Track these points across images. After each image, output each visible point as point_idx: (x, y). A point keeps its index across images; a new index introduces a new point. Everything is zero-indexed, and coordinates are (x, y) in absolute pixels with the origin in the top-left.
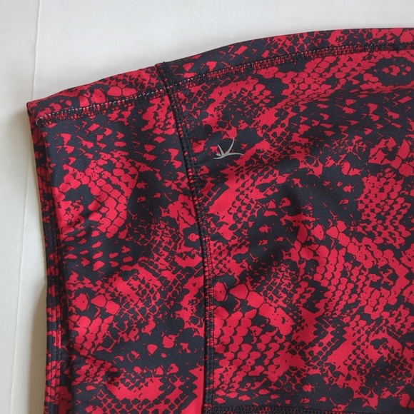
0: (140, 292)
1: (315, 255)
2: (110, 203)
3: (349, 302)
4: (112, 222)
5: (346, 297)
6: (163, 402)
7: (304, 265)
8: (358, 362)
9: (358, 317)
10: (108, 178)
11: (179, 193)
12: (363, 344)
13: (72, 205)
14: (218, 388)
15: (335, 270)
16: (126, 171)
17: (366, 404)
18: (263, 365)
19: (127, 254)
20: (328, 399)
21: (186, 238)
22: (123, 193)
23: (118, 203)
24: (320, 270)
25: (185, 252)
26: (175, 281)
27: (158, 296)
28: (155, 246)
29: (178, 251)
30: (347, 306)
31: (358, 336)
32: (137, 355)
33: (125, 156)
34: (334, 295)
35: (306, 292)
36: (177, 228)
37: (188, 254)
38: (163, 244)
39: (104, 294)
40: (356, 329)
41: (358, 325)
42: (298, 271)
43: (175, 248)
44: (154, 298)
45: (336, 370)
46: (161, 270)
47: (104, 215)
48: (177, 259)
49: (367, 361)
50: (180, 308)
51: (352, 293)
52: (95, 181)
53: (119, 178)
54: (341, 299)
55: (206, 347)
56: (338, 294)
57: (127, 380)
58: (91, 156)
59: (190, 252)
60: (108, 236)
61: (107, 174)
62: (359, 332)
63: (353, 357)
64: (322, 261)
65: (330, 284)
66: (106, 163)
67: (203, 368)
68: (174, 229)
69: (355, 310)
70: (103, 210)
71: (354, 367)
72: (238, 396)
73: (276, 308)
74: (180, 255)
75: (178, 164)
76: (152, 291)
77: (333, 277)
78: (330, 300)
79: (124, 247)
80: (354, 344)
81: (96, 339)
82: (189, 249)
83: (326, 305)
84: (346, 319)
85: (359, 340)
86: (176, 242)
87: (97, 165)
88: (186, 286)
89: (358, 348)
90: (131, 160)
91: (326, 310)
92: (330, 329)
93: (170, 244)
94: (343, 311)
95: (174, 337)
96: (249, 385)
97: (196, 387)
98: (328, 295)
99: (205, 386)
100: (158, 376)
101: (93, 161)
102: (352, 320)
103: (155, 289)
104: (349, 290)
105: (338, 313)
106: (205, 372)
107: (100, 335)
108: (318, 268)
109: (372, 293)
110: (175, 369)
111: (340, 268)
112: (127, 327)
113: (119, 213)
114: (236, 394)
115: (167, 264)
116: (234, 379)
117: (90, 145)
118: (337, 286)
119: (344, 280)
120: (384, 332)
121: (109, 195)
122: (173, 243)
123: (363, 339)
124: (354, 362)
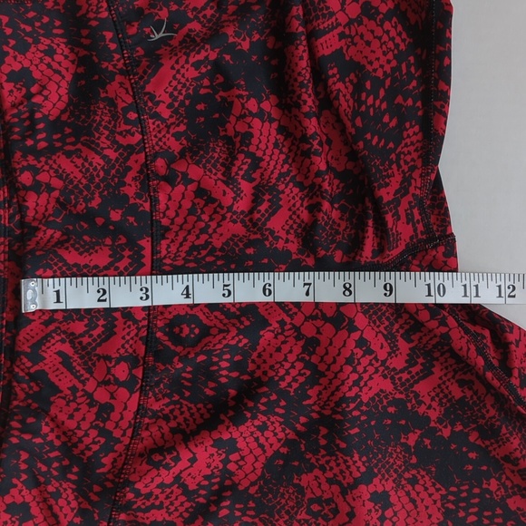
0: (84, 170)
1: (250, 127)
2: (52, 87)
3: (282, 171)
4: (54, 105)
5: (279, 167)
6: (112, 268)
7: (239, 138)
8: (295, 226)
9: (291, 185)
10: (49, 63)
11: (116, 73)
12: (298, 209)
13: (14, 87)
14: (165, 257)
15: (268, 141)
16: (66, 57)
17: (304, 263)
18: (207, 233)
19: (70, 135)
20: (269, 261)
21: (124, 117)
22: (63, 77)
23: (59, 87)
24: (255, 141)
25: (125, 131)
26: (117, 159)
27: (102, 174)
28: (95, 125)
29: (118, 130)
30: (281, 175)
31: (293, 202)
32: (86, 226)
33: (63, 43)
34: (269, 165)
35: (243, 164)
36: (116, 107)
37: (128, 132)
38: (103, 123)
39: (48, 171)
40: (291, 195)
41: (292, 192)
42: (234, 145)
43: (115, 126)
44: (98, 176)
45: (276, 234)
46: (102, 149)
47: (46, 98)
48: (118, 138)
49: (303, 225)
50: (124, 184)
51: (284, 163)
52: (36, 65)
53: (59, 63)
54: (275, 168)
55: (152, 220)
56: (273, 163)
57: (77, 246)
58: (30, 40)
59: (130, 130)
60: (51, 118)
61: (48, 59)
62: (293, 198)
63: (290, 222)
64: (256, 133)
65: (264, 154)
66: (47, 48)
67: (150, 239)
68: (113, 109)
69: (288, 179)
70: (45, 93)
71: (292, 231)
72: (185, 263)
73: (216, 181)
74: (120, 134)
75: (113, 46)
76: (95, 169)
77: (267, 148)
78: (266, 170)
79: (66, 129)
80: (290, 210)
81: (46, 210)
82: (129, 127)
83: (262, 174)
84: (281, 187)
85: (294, 205)
86: (116, 121)
87: (38, 50)
88: (128, 164)
89: (294, 213)
90: (69, 46)
91: (262, 179)
92: (267, 197)
93: (110, 123)
94: (278, 180)
95: (120, 212)
96: (195, 253)
97: (144, 256)
98: (263, 164)
99: (152, 255)
100: (107, 245)
101: (33, 46)
102: (286, 187)
103: (99, 168)
104: (281, 161)
105: (274, 181)
106: (152, 242)
107: (50, 207)
108: (252, 140)
109: (302, 162)
110: (123, 240)
111: (272, 140)
112: (74, 202)
113: (60, 97)
114: (183, 262)
115: (109, 143)
116: (180, 249)
117: (29, 29)
118: (271, 156)
119: (276, 151)
120: (317, 196)
121: (50, 79)
122: (113, 122)
123: (298, 205)
124: (291, 227)
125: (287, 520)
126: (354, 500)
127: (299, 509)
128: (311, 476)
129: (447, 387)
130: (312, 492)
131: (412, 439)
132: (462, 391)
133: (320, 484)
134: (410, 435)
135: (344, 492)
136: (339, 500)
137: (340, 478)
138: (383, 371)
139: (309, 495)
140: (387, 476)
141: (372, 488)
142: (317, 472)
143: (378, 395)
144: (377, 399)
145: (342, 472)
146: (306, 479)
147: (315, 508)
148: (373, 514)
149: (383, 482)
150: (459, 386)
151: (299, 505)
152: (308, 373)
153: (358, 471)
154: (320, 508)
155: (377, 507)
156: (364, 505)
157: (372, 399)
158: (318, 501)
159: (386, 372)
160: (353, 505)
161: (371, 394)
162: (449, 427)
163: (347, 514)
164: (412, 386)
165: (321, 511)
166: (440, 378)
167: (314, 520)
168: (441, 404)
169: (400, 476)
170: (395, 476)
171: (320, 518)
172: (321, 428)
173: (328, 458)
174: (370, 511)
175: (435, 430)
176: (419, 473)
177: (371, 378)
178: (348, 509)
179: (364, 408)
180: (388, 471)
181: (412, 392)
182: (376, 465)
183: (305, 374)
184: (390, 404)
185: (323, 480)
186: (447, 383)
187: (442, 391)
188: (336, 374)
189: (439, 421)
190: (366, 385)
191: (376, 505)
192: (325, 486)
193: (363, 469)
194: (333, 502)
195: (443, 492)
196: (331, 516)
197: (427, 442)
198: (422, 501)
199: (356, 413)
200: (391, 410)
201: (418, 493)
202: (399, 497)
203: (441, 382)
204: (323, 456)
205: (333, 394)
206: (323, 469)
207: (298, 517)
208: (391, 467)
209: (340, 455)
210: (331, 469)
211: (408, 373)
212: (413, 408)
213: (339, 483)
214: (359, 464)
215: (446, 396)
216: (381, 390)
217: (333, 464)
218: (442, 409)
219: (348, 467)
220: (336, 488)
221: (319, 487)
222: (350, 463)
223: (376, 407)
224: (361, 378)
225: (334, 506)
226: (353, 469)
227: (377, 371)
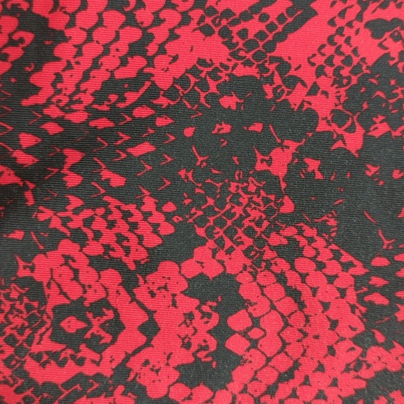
125: (11, 357)
126: (153, 294)
127: (35, 330)
128: (54, 258)
129: (348, 40)
130: (62, 293)
131: (280, 162)
132: (380, 45)
133: (76, 272)
134: (276, 153)
135: (129, 283)
136: (121, 300)
137: (119, 253)
138: (202, 19)
139: (55, 299)
140: (228, 243)
141: (191, 268)
142: (67, 247)
143: (193, 71)
144: (193, 80)
145: (120, 238)
146: (44, 266)
147: (71, 325)
148: (197, 321)
149: (221, 255)
150: (373, 36)
151: (34, 321)
152: (28, 37)
153: (155, 232)
154: (81, 325)
155: (205, 308)
156: (174, 304)
157: (183, 81)
158: (76, 309)
159: (208, 20)
160: (150, 307)
161: (178, 70)
162: (360, 131)
163: (143, 329)
164: (271, 46)
165: (85, 330)
166: (332, 22)
167: (70, 352)
168: (338, 80)
169: (260, 242)
170: (249, 242)
171: (83, 347)
172: (66, 152)
173: (87, 213)
174: (190, 316)
175: (329, 138)
176: (300, 232)
177: (173, 36)
178: (142, 318)
179: (163, 101)
180: (230, 233)
181: (272, 60)
182: (202, 221)
183: (21, 40)
184: (225, 89)
185: (82, 262)
186: (347, 32)
187: (338, 51)
188: (90, 32)
189: (338, 117)
190: (162, 50)
191: (203, 303)
192: (88, 275)
193: (166, 229)
194: (109, 306)
195: (359, 270)
196: (107, 338)
197: (313, 165)
198: (314, 291)
199: (142, 112)
200: (229, 102)
201: (303, 277)
202: (261, 287)
203: (333, 31)
204: (77, 211)
205: (86, 76)
206: (78, 237)
207: (35, 349)
208: (238, 223)
209: (113, 202)
210: (97, 235)
211: (261, 20)
212: (276, 96)
213: (118, 265)
214: (157, 218)
215: (348, 60)
216: (202, 62)
217: (99, 224)
218: (343, 91)
219: (133, 226)
220: (111, 278)
221: (76, 278)
222: (137, 217)
223: (193, 97)
224: (147, 38)
225: (110, 315)
226: (144, 229)
227: (185, 19)
